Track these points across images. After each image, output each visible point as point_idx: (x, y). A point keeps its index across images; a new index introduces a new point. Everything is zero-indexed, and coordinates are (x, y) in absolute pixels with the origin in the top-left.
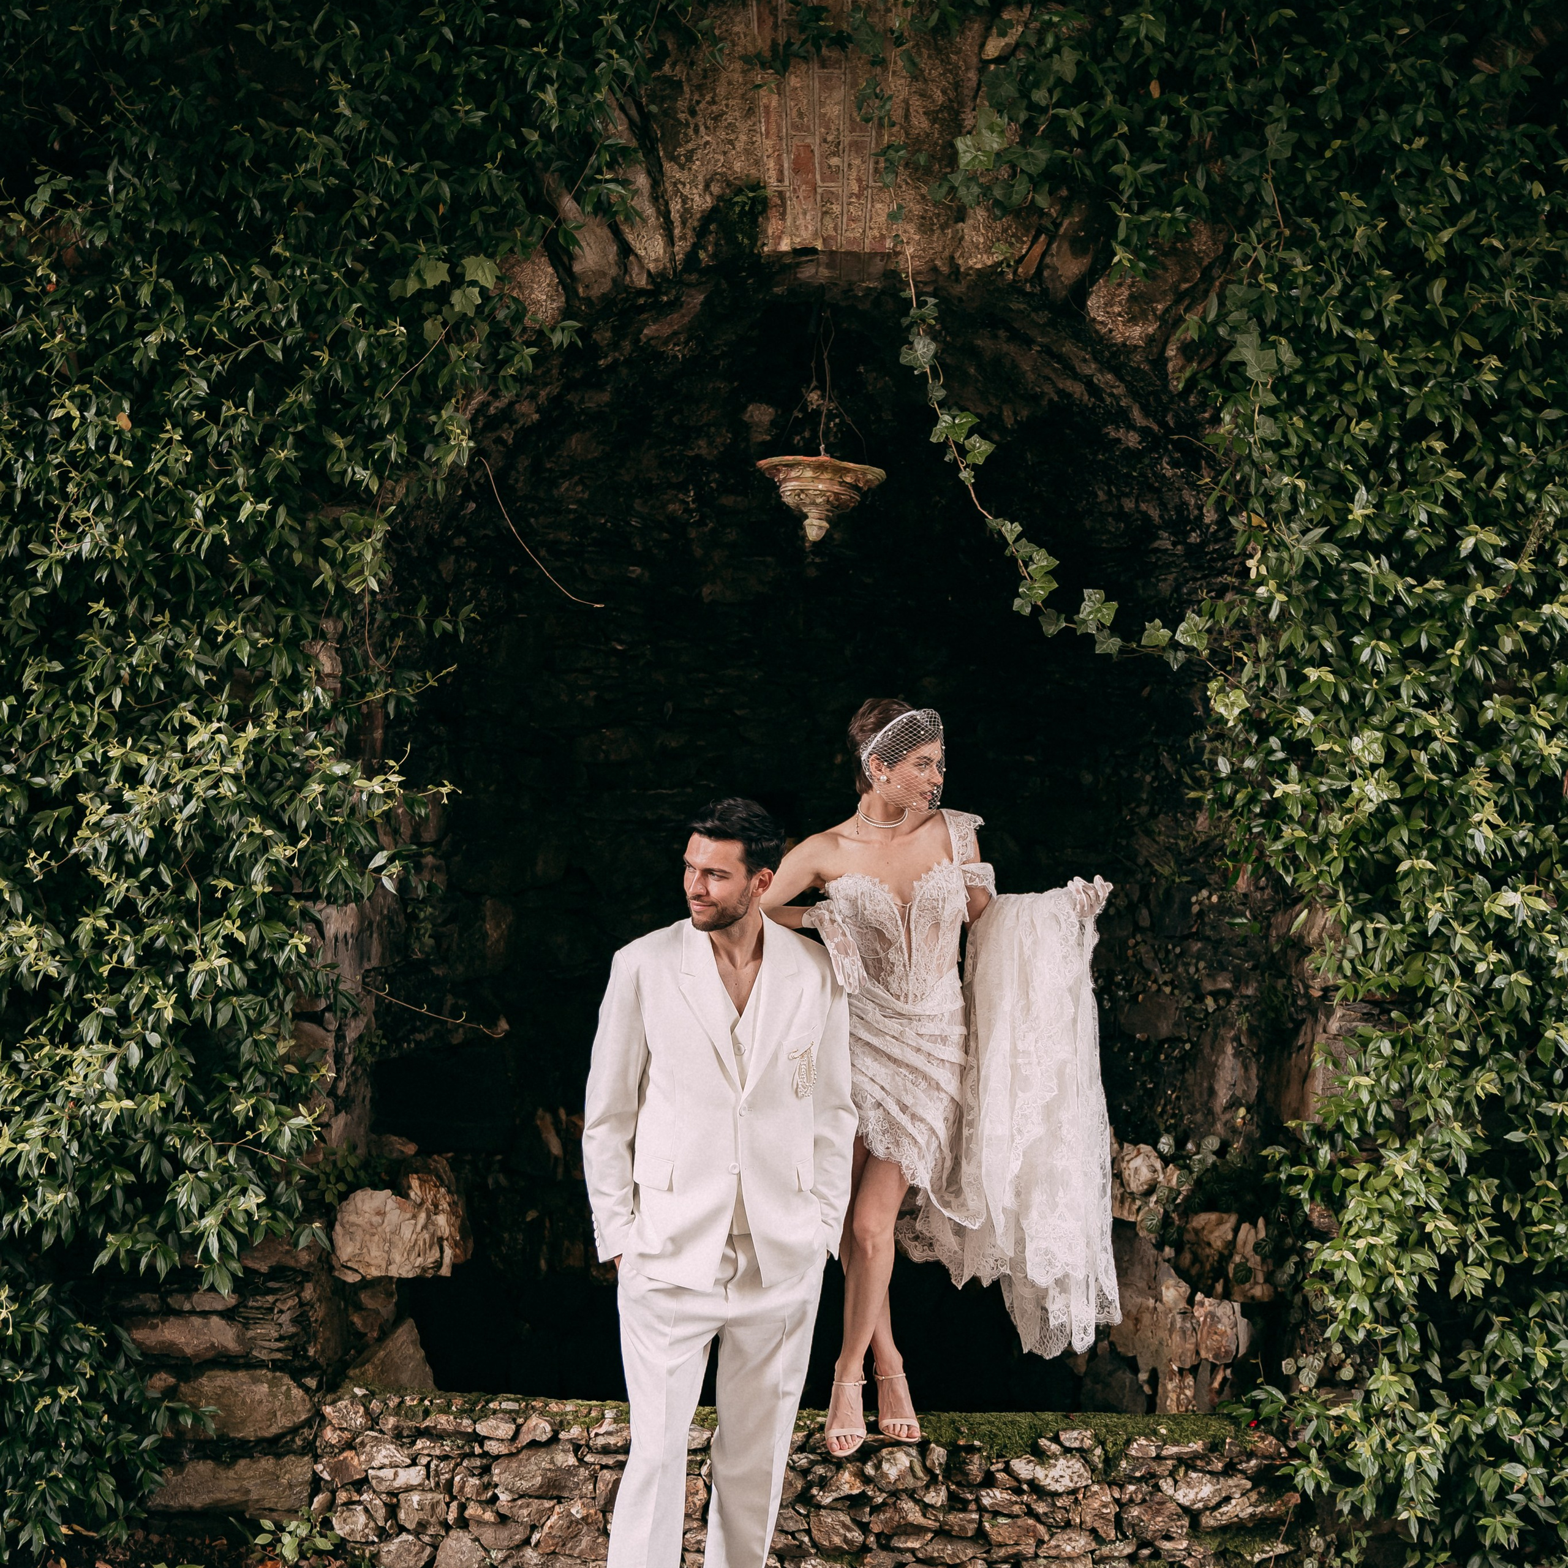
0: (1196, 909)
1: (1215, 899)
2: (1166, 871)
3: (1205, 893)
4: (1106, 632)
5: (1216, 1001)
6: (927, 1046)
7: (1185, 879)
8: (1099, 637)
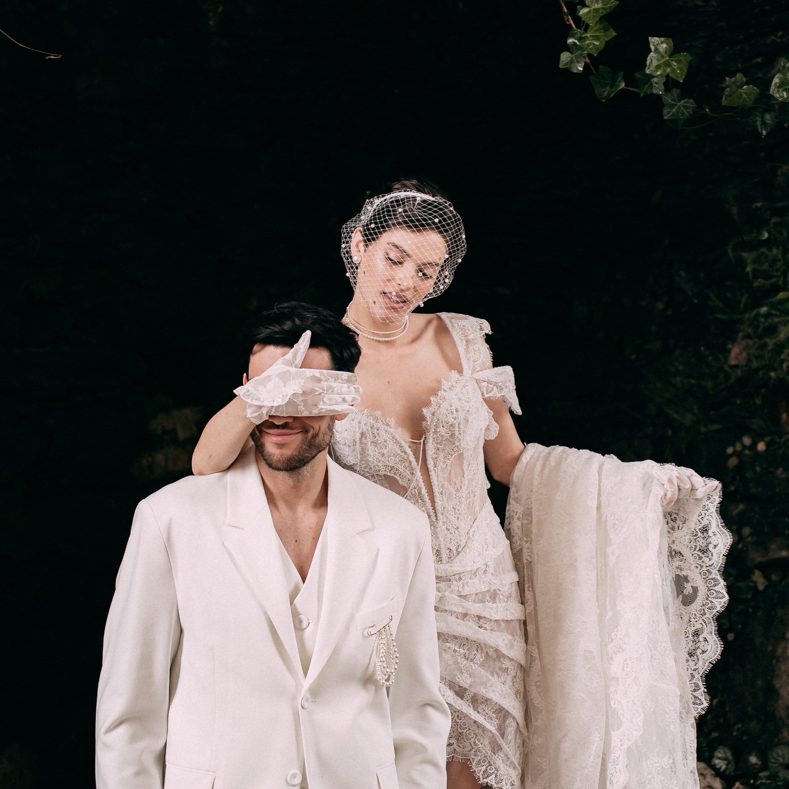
0: (733, 462)
1: (761, 446)
2: (688, 419)
3: (747, 441)
4: (676, 92)
5: (766, 576)
6: (475, 608)
7: (716, 427)
8: (668, 99)
